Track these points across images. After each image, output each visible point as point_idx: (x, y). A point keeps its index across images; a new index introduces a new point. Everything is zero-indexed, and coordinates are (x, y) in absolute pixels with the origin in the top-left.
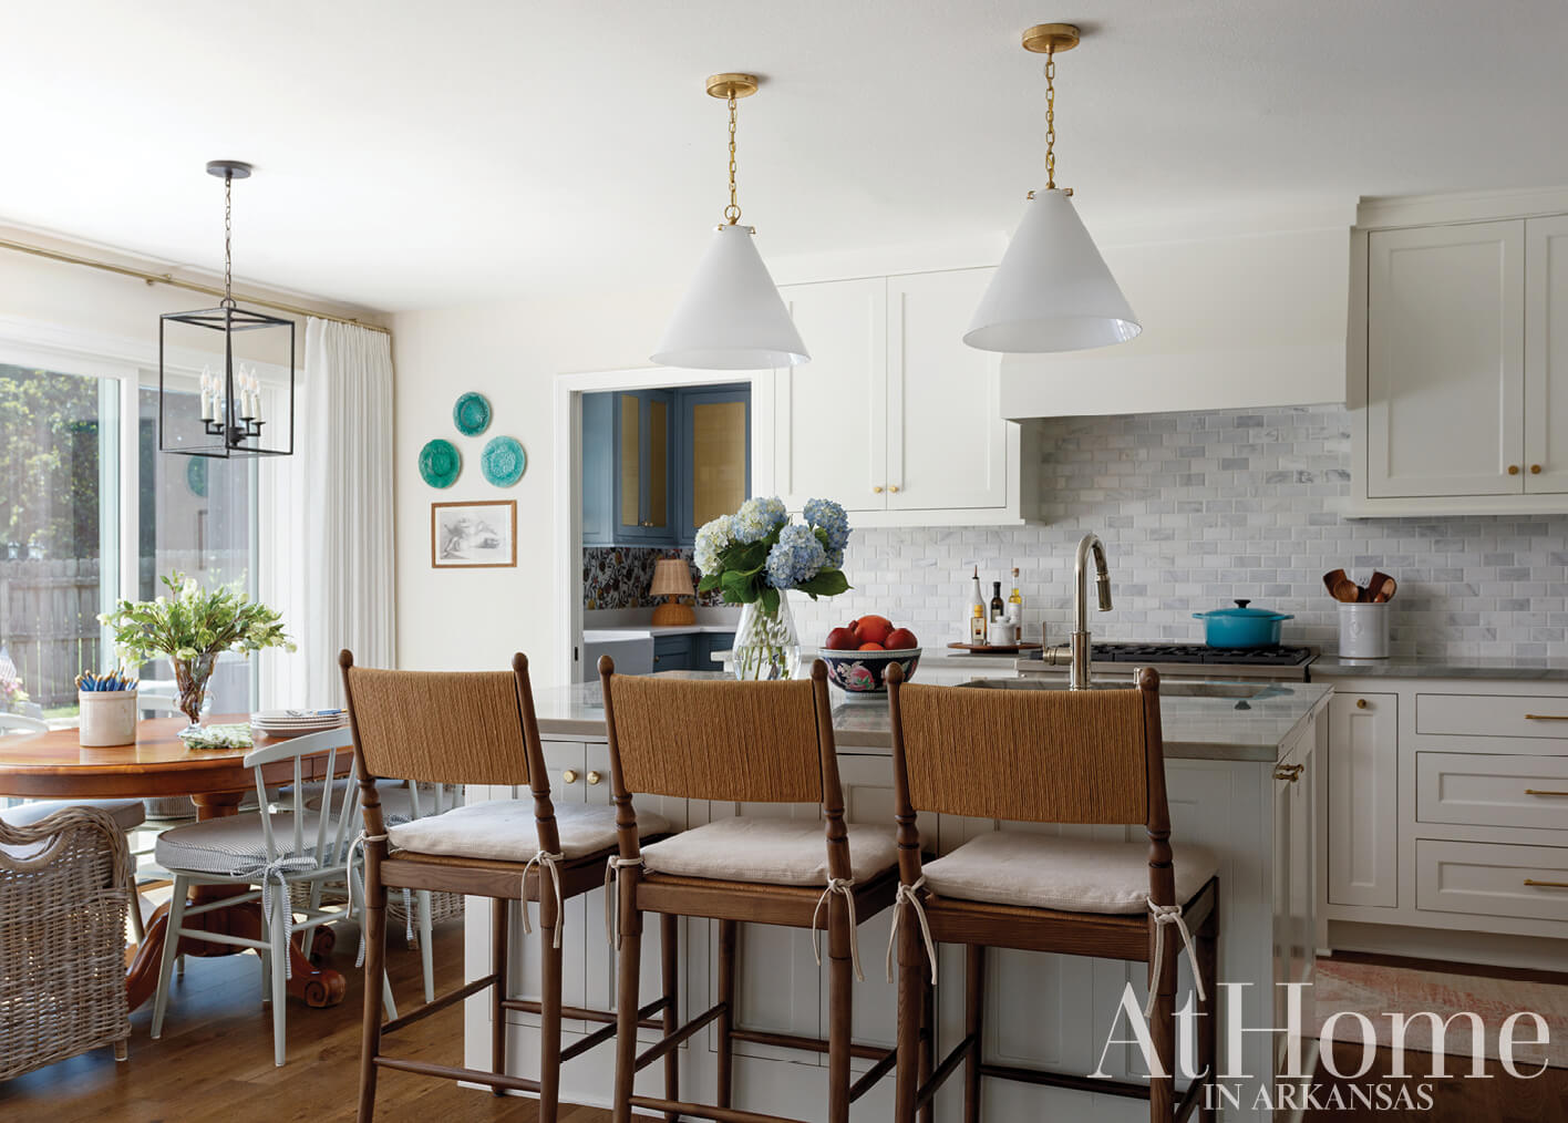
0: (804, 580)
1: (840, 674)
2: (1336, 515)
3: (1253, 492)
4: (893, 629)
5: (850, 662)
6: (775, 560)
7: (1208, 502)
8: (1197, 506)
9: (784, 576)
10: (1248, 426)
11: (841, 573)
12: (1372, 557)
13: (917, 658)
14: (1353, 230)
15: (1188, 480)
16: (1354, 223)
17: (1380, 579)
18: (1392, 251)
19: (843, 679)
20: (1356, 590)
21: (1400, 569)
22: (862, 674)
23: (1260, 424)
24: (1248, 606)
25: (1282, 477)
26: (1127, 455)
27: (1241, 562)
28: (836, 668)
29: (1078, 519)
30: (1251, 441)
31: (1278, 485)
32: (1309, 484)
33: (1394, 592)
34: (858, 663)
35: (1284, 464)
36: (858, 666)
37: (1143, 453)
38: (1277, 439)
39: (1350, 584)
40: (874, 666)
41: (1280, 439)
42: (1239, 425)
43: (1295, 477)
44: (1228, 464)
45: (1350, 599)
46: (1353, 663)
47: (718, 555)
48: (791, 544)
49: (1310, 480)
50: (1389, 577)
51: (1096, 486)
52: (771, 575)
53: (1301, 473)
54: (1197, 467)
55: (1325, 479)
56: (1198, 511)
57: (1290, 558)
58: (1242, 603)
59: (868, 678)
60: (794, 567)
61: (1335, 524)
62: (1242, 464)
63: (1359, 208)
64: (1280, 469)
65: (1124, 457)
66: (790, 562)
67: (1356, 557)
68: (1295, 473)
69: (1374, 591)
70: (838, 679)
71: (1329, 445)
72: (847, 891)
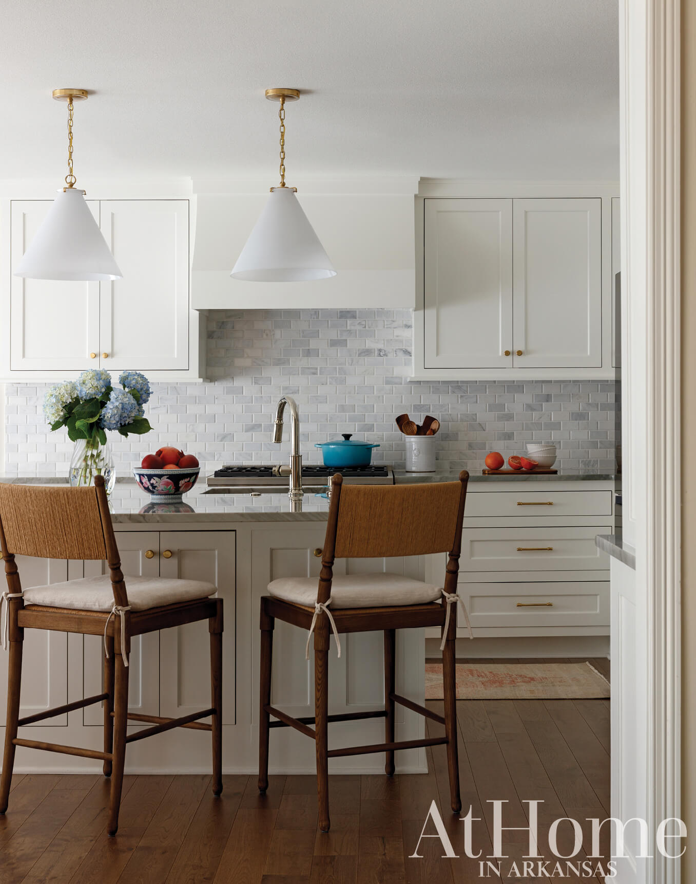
0: (125, 424)
1: (152, 485)
2: (401, 378)
3: (350, 362)
4: (184, 455)
5: (160, 476)
6: (110, 411)
7: (321, 368)
8: (313, 371)
9: (114, 422)
10: (346, 318)
11: (146, 420)
12: (423, 406)
13: (197, 474)
14: (416, 196)
15: (308, 353)
16: (417, 193)
17: (429, 420)
18: (439, 212)
19: (154, 487)
20: (415, 427)
21: (440, 414)
22: (167, 484)
23: (354, 317)
24: (351, 439)
25: (367, 352)
26: (267, 335)
27: (343, 408)
28: (149, 480)
29: (233, 378)
30: (348, 328)
31: (366, 358)
32: (385, 358)
33: (438, 429)
34: (166, 477)
35: (370, 344)
36: (165, 479)
37: (278, 334)
38: (365, 327)
39: (412, 423)
40: (175, 479)
41: (367, 327)
42: (341, 317)
43: (376, 353)
44: (334, 343)
45: (412, 433)
46: (414, 475)
47: (63, 407)
48: (120, 401)
49: (385, 355)
50: (435, 419)
51: (246, 356)
52: (105, 421)
53: (380, 350)
54: (313, 344)
55: (395, 355)
56: (315, 374)
57: (374, 405)
58: (347, 437)
59: (171, 487)
60: (121, 416)
61: (401, 384)
62: (343, 343)
63: (420, 183)
64: (367, 347)
65: (265, 336)
66: (120, 412)
67: (414, 406)
68: (376, 350)
69: (427, 428)
70: (150, 488)
71: (397, 332)
72: (122, 614)
